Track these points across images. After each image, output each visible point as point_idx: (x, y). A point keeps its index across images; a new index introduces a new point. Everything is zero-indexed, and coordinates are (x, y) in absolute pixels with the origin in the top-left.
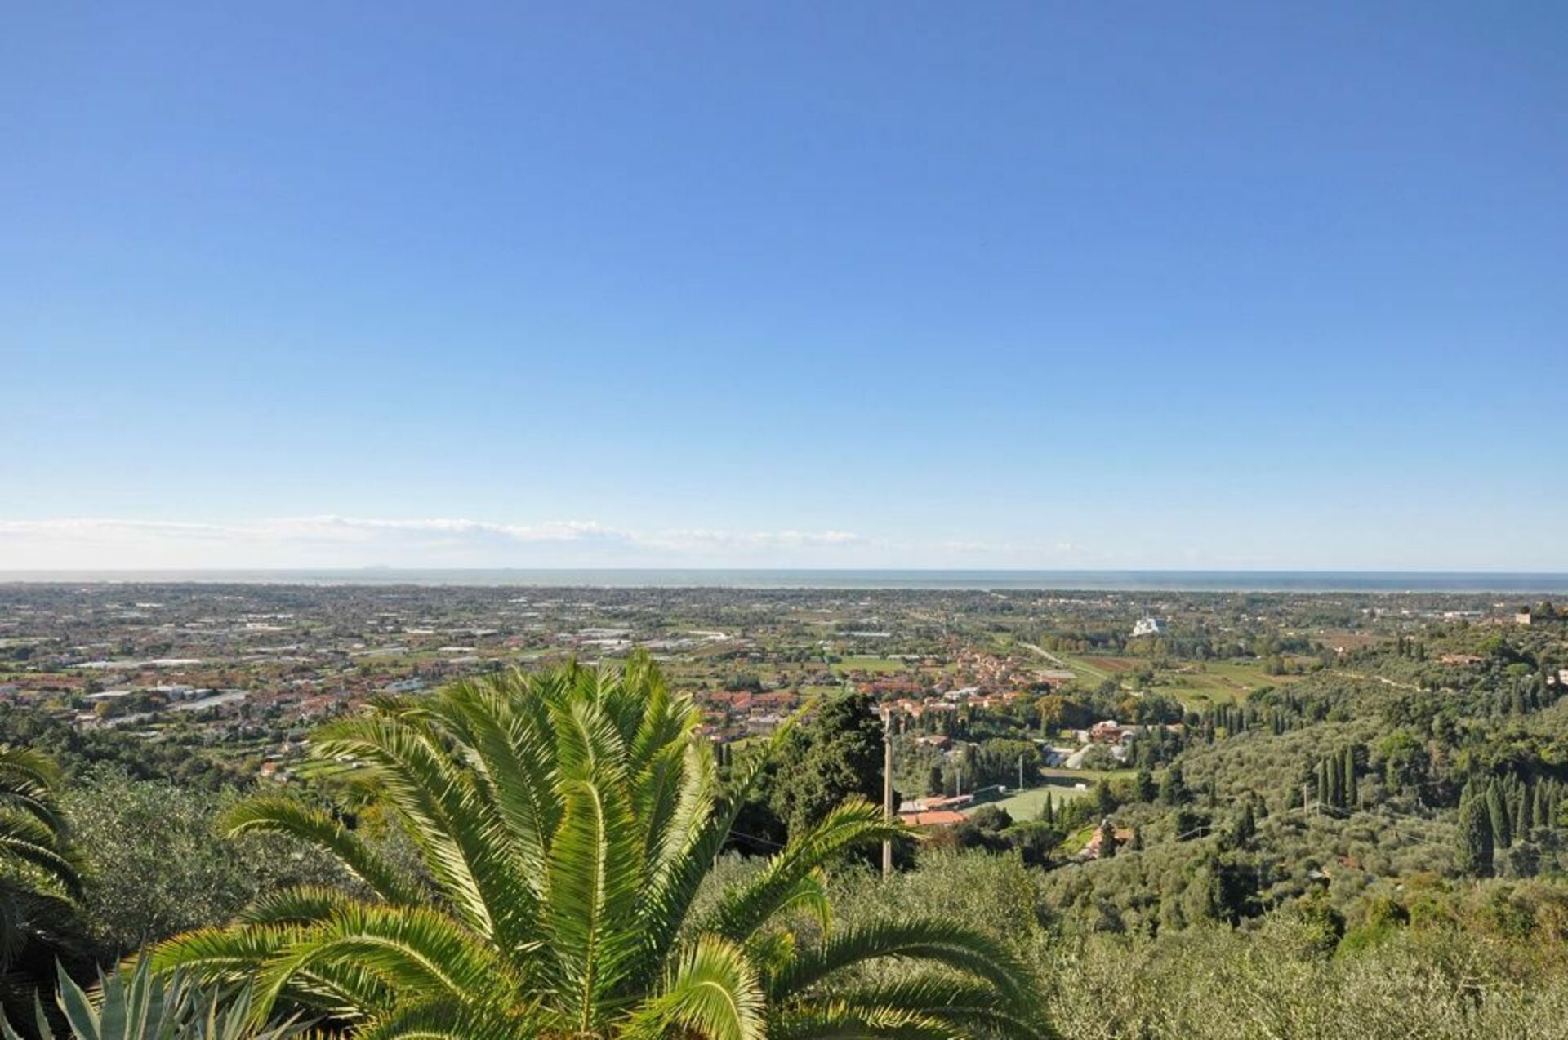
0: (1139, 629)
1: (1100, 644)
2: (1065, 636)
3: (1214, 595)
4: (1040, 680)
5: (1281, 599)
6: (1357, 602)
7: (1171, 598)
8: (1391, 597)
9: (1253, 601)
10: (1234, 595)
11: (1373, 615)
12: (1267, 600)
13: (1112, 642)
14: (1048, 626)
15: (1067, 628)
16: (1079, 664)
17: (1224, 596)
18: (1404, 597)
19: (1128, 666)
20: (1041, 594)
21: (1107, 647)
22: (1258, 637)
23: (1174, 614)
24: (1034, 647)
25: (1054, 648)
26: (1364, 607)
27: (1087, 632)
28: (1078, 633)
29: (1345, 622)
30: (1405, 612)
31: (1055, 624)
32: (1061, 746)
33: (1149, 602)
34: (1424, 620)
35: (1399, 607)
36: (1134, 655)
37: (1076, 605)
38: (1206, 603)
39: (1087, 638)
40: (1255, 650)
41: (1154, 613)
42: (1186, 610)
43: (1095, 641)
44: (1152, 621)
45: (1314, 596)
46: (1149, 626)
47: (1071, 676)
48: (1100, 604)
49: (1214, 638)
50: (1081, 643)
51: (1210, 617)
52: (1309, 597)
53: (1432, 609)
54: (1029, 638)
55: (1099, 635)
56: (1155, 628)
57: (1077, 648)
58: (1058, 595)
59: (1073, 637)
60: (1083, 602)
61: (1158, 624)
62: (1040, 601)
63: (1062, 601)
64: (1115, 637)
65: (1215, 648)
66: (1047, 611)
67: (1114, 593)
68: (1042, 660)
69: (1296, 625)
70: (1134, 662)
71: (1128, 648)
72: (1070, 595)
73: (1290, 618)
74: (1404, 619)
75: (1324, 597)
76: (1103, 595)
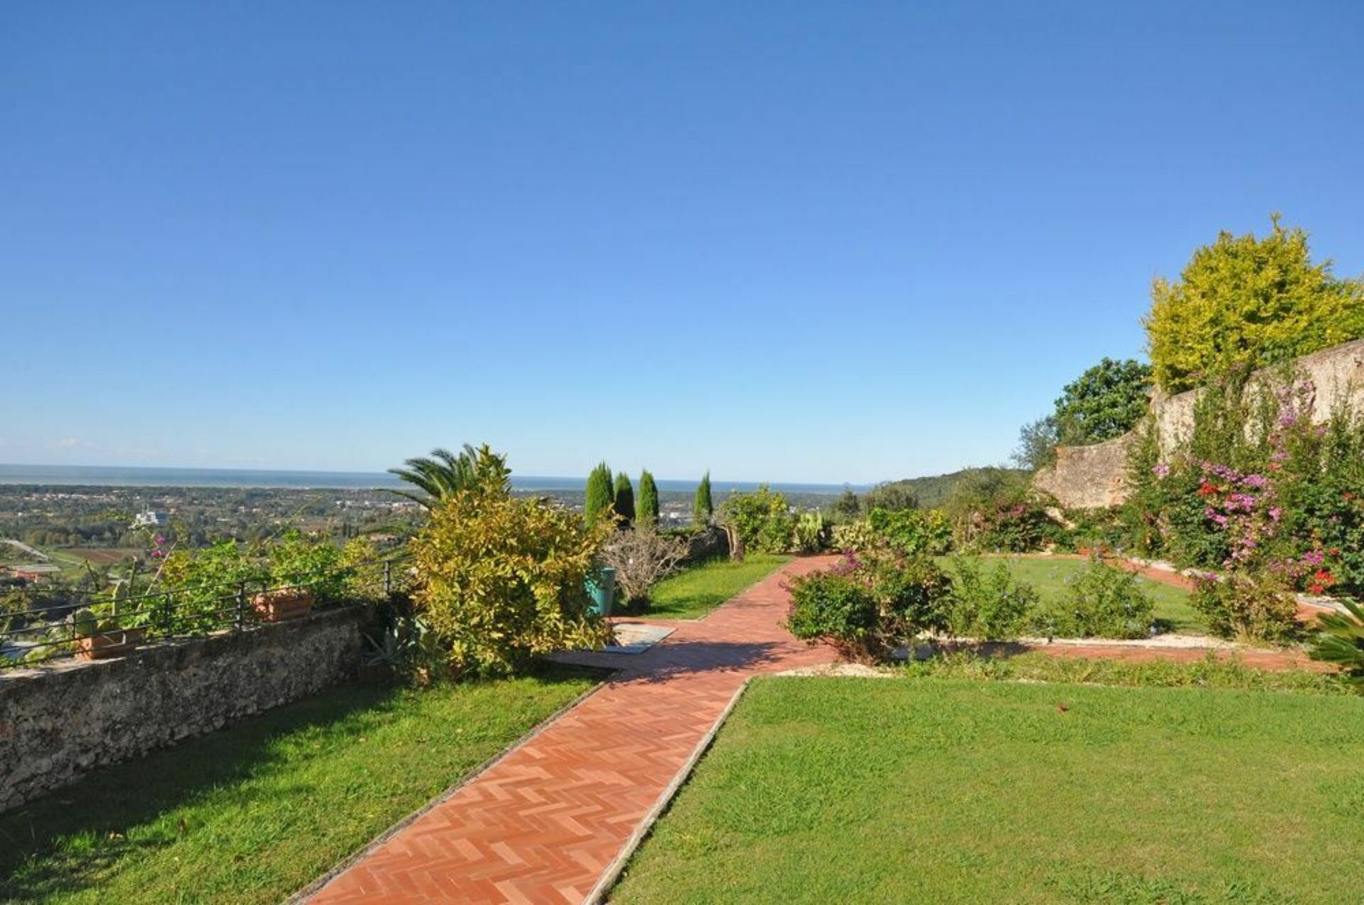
0: (141, 519)
1: (93, 537)
2: (55, 530)
3: (219, 490)
4: (16, 575)
5: (276, 493)
6: (334, 495)
7: (178, 492)
8: (359, 492)
9: (252, 495)
10: (236, 491)
11: (343, 506)
12: (263, 495)
13: (107, 535)
14: (40, 520)
15: (61, 522)
16: (64, 557)
17: (228, 491)
18: (367, 491)
19: (120, 555)
20: (37, 489)
21: (102, 540)
22: (249, 525)
23: (178, 508)
24: (15, 543)
25: (42, 542)
26: (338, 499)
27: (80, 526)
28: (70, 527)
29: (321, 512)
30: (367, 503)
31: (46, 518)
32: (25, 640)
33: (153, 497)
34: (378, 509)
35: (364, 499)
36: (129, 546)
37: (76, 500)
38: (210, 497)
39: (80, 532)
40: (244, 537)
41: (154, 506)
42: (191, 504)
43: (86, 535)
44: (152, 514)
45: (303, 491)
46: (149, 518)
47: (55, 569)
48: (104, 498)
49: (209, 528)
50: (71, 537)
51: (211, 509)
52: (299, 492)
53: (385, 501)
54: (11, 533)
55: (94, 528)
56: (155, 520)
57: (67, 541)
58: (56, 490)
59: (65, 532)
60: (85, 497)
61: (158, 516)
62: (35, 497)
63: (60, 496)
64: (111, 530)
65: (208, 536)
66: (43, 507)
67: (121, 488)
68: (24, 556)
69: (284, 514)
70: (126, 552)
71: (122, 539)
72: (71, 490)
73: (279, 509)
74: (365, 508)
75: (312, 491)
76: (109, 490)
